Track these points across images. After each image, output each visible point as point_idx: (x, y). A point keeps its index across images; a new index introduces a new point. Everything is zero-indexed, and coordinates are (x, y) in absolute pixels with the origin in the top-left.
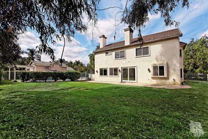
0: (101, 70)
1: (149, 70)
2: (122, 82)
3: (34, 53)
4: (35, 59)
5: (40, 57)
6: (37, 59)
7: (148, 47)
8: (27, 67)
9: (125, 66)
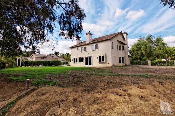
0: (74, 59)
1: (98, 58)
2: (85, 66)
3: (35, 48)
4: (35, 52)
5: (39, 51)
6: (37, 52)
7: (97, 45)
8: (28, 58)
9: (86, 56)
